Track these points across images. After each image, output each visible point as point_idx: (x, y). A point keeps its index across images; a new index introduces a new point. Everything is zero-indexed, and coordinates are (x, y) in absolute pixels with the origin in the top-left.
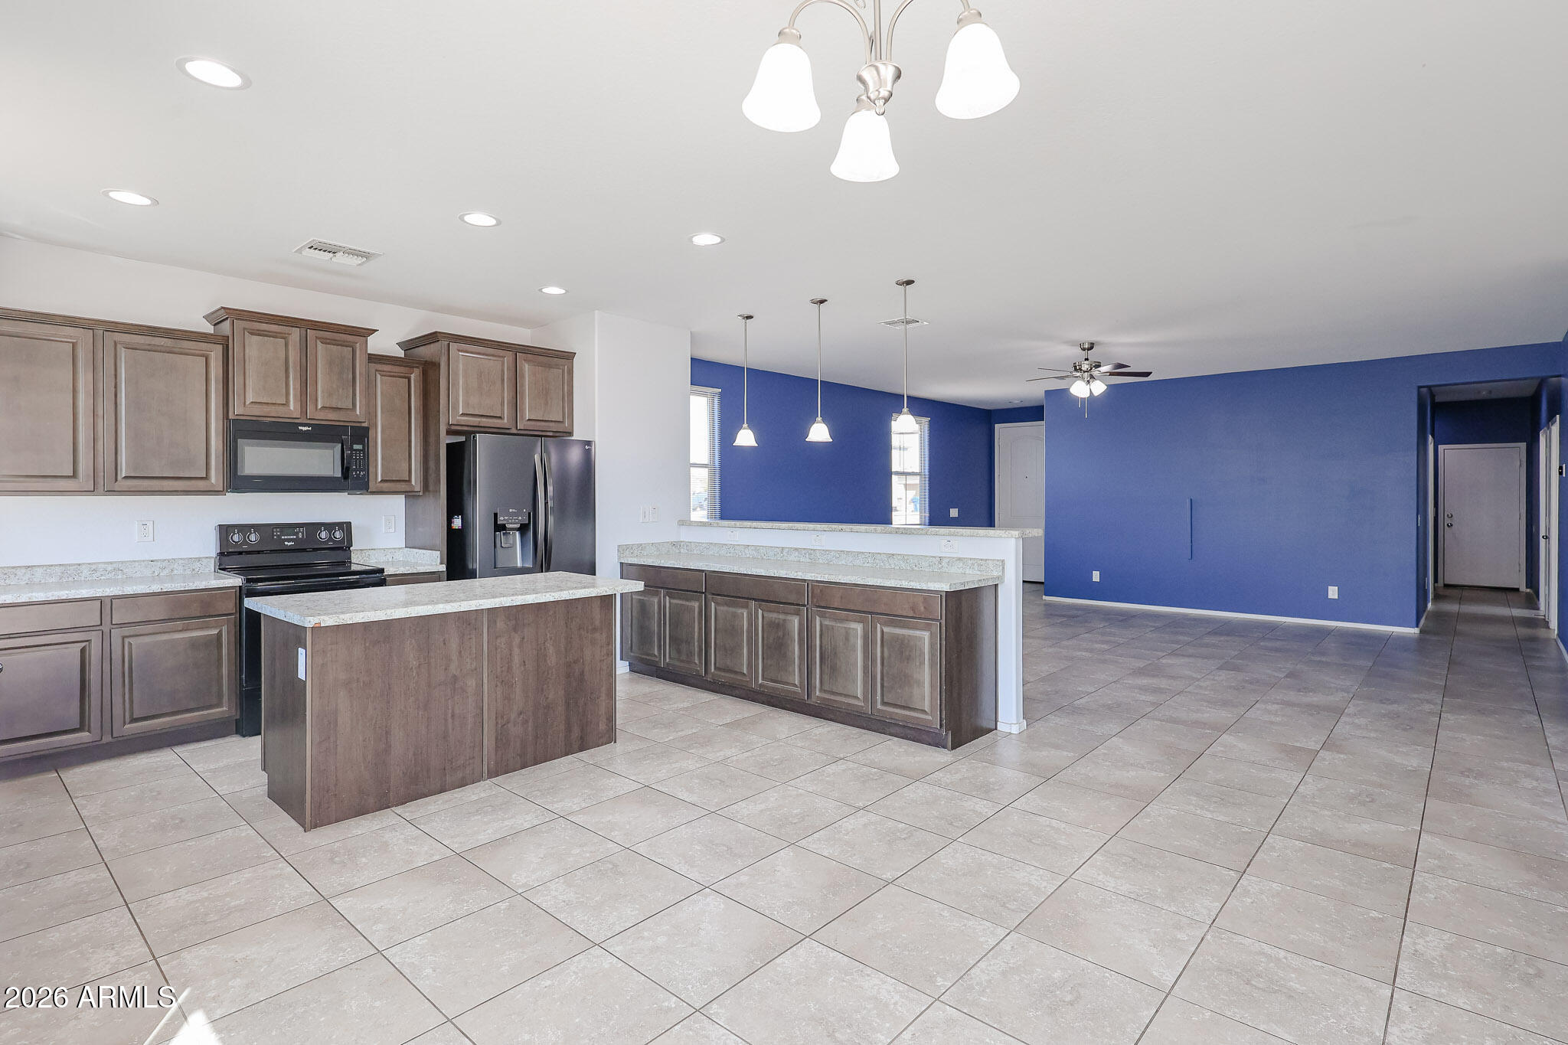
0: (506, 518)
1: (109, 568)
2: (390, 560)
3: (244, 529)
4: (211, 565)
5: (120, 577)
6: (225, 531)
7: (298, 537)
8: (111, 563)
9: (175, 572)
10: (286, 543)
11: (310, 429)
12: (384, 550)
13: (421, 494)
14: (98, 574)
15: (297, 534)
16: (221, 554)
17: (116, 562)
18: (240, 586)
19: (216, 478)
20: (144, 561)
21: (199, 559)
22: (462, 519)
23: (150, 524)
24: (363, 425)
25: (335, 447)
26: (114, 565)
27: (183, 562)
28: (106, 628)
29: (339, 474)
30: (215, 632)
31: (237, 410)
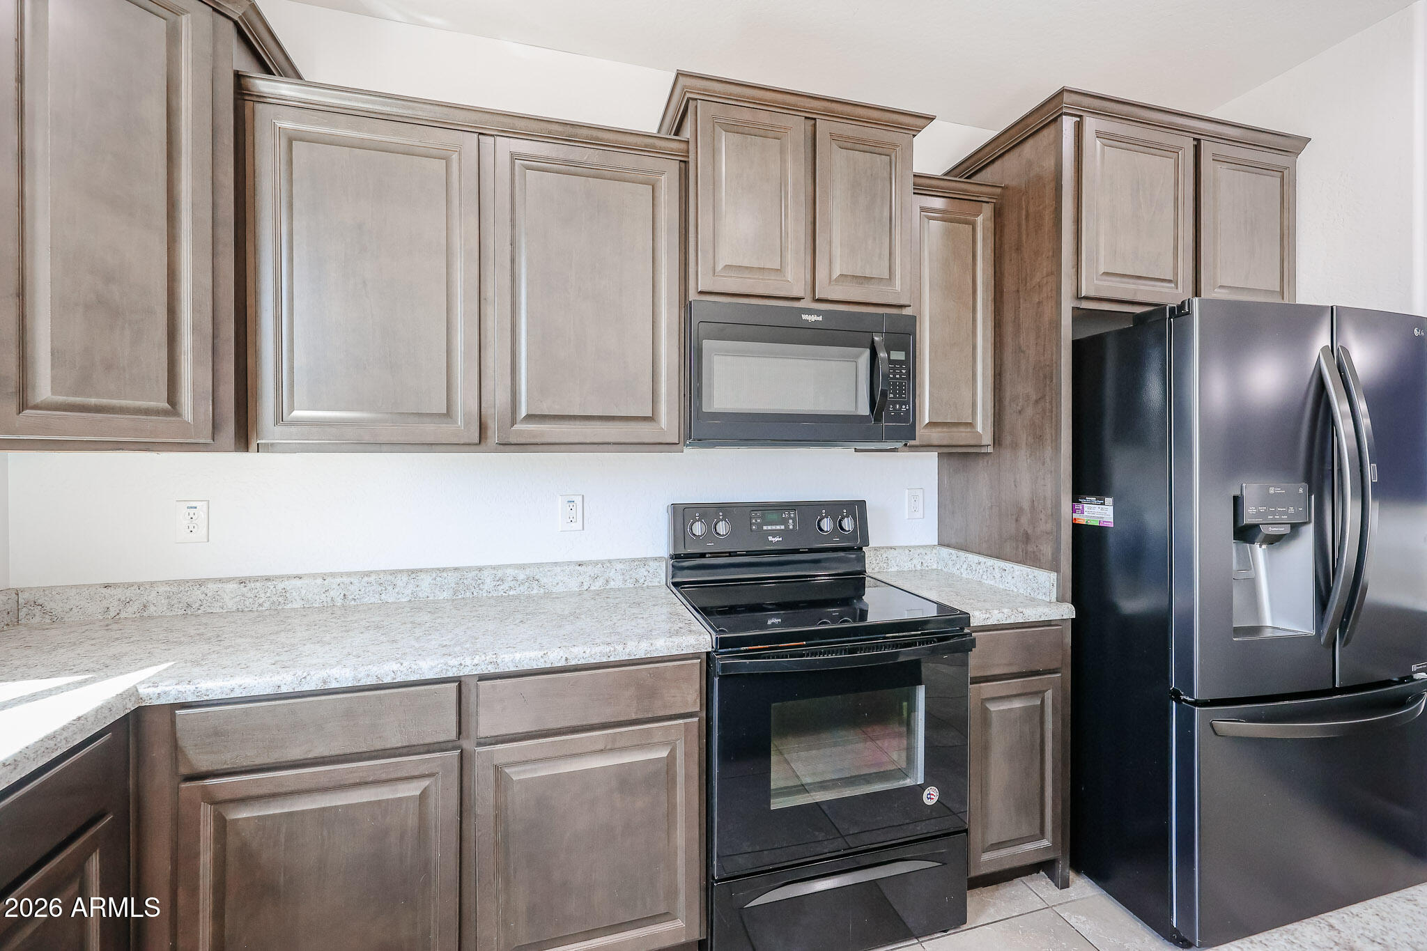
0: (1262, 509)
1: (521, 577)
2: (919, 567)
3: (710, 512)
4: (660, 574)
5: (535, 592)
6: (682, 514)
7: (786, 527)
8: (522, 567)
9: (612, 584)
10: (770, 538)
11: (820, 318)
12: (909, 548)
13: (990, 450)
14: (506, 586)
15: (784, 522)
16: (676, 557)
17: (530, 565)
18: (708, 653)
19: (668, 421)
20: (569, 563)
21: (644, 561)
22: (1114, 505)
23: (578, 500)
24: (906, 312)
25: (858, 356)
26: (528, 572)
27: (619, 566)
28: (467, 744)
29: (864, 410)
30: (664, 754)
31: (703, 280)
